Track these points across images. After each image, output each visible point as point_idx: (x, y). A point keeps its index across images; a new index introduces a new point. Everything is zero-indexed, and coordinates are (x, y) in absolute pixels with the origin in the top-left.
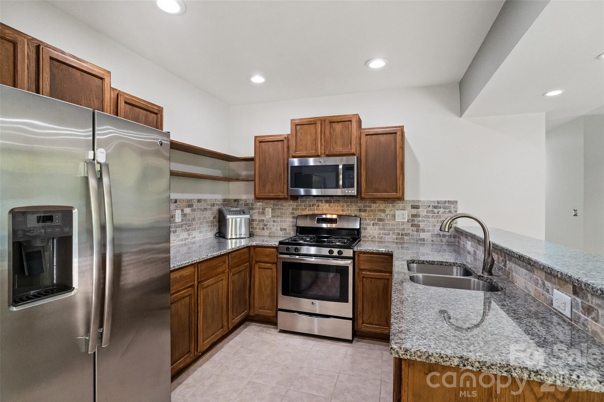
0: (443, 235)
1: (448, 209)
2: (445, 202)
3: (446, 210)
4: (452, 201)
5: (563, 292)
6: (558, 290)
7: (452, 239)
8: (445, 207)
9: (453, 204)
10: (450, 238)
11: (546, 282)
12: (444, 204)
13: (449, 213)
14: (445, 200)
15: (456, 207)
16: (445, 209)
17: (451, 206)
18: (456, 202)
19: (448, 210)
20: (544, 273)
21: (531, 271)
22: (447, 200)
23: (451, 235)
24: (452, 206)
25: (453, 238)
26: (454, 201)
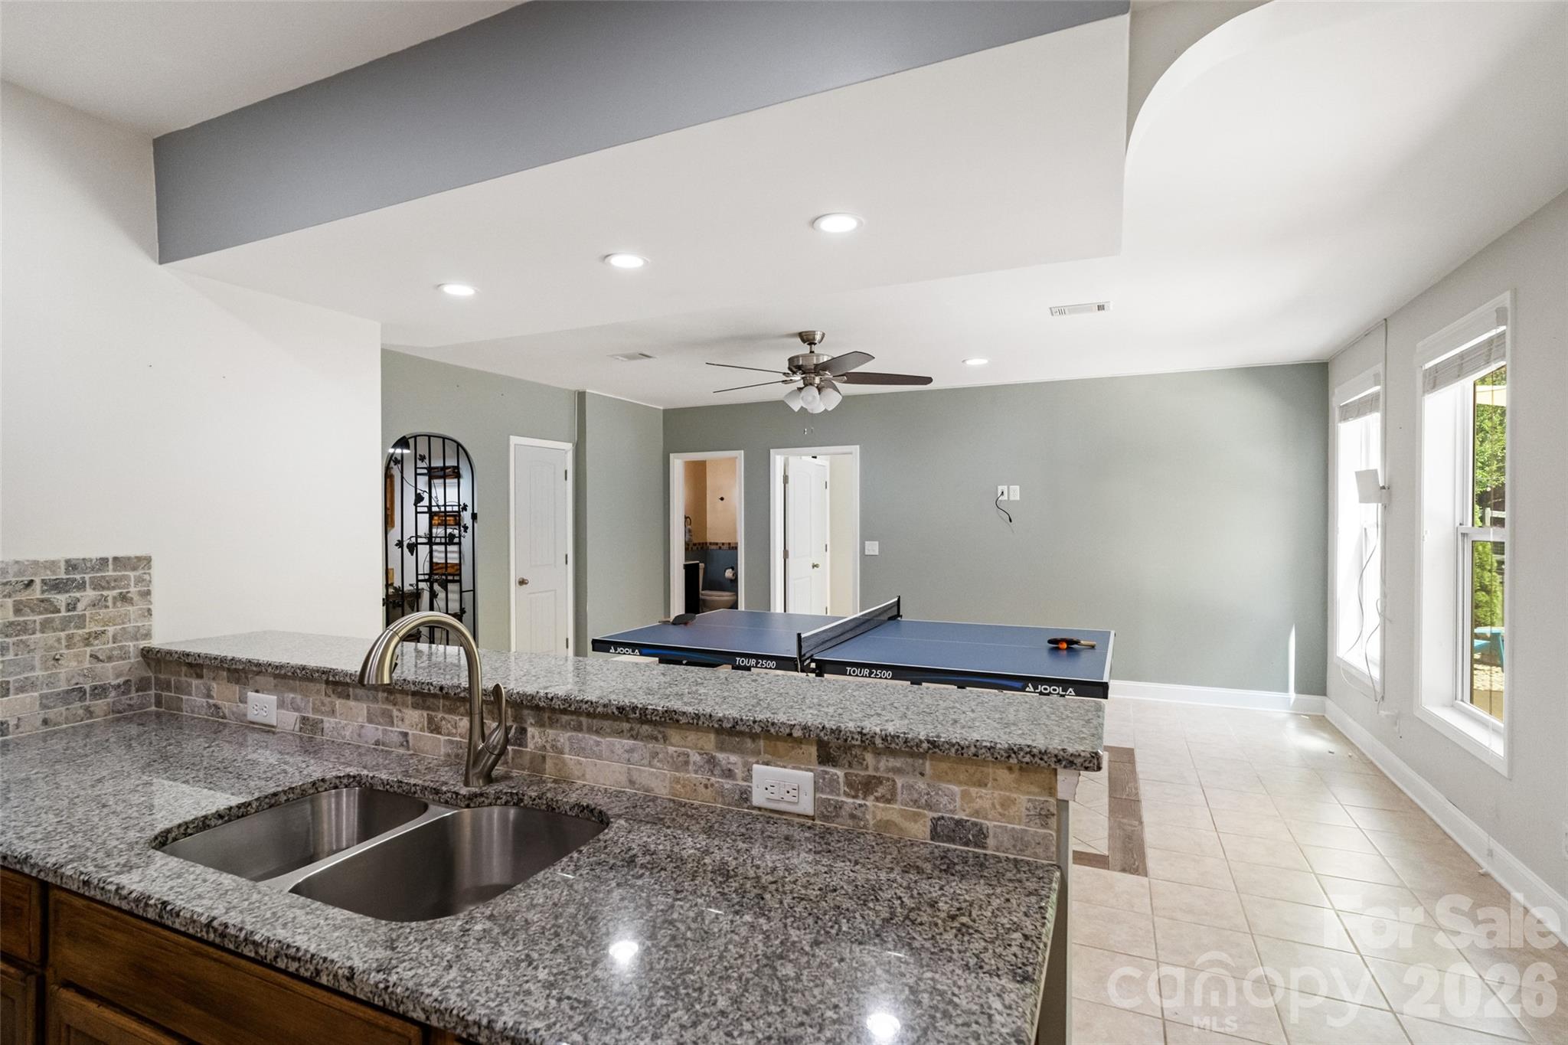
0: (95, 688)
1: (114, 588)
2: (104, 561)
3: (105, 593)
4: (129, 558)
5: (785, 767)
6: (767, 765)
7: (133, 694)
8: (104, 584)
9: (134, 569)
10: (124, 693)
11: (721, 756)
12: (100, 570)
13: (119, 604)
14: (103, 555)
15: (147, 577)
16: (103, 588)
17: (127, 578)
18: (147, 561)
19: (115, 592)
20: (712, 736)
21: (656, 739)
22: (110, 553)
23: (127, 682)
24: (132, 574)
25: (137, 691)
26: (139, 559)
